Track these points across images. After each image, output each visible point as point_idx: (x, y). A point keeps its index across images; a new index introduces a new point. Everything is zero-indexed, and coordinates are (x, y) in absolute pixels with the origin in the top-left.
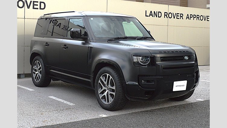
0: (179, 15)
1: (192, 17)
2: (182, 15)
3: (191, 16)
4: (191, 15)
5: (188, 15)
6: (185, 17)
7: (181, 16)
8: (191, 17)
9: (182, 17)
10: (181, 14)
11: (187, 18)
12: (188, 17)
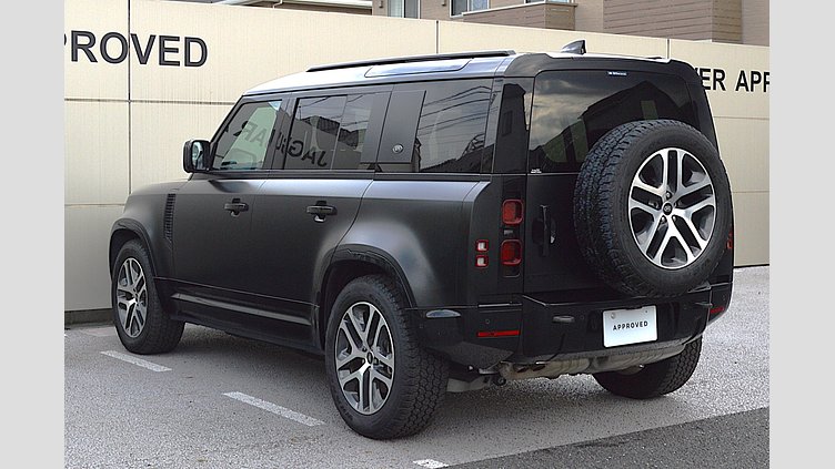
0: (710, 75)
1: (758, 82)
2: (719, 75)
3: (756, 78)
4: (753, 73)
5: (742, 72)
6: (731, 80)
7: (715, 80)
8: (753, 82)
9: (720, 80)
10: (716, 71)
11: (739, 84)
12: (742, 82)
